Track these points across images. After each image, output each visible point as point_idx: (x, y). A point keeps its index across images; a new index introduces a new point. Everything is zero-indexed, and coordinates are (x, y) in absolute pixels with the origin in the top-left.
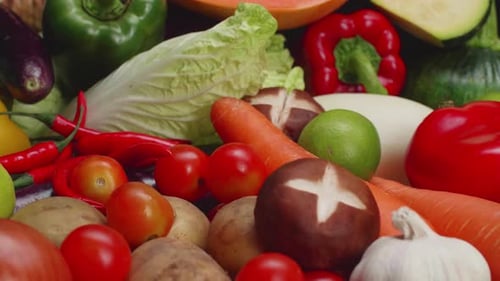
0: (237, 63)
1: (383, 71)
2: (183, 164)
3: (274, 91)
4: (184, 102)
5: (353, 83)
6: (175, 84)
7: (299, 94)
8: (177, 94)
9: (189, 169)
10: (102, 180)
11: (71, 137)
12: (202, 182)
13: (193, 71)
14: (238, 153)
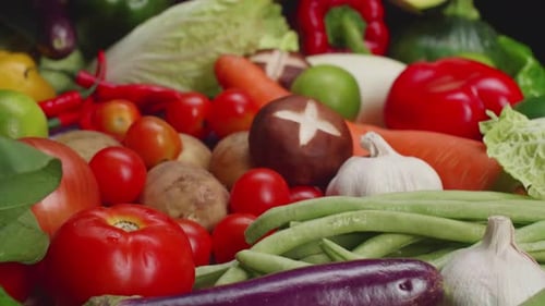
0: (237, 25)
1: (369, 35)
2: (190, 108)
3: (270, 51)
4: (191, 59)
5: (341, 46)
6: (184, 43)
7: (292, 54)
8: (185, 52)
9: (195, 112)
10: (121, 119)
11: (92, 89)
12: (206, 123)
13: (199, 32)
14: (237, 97)
